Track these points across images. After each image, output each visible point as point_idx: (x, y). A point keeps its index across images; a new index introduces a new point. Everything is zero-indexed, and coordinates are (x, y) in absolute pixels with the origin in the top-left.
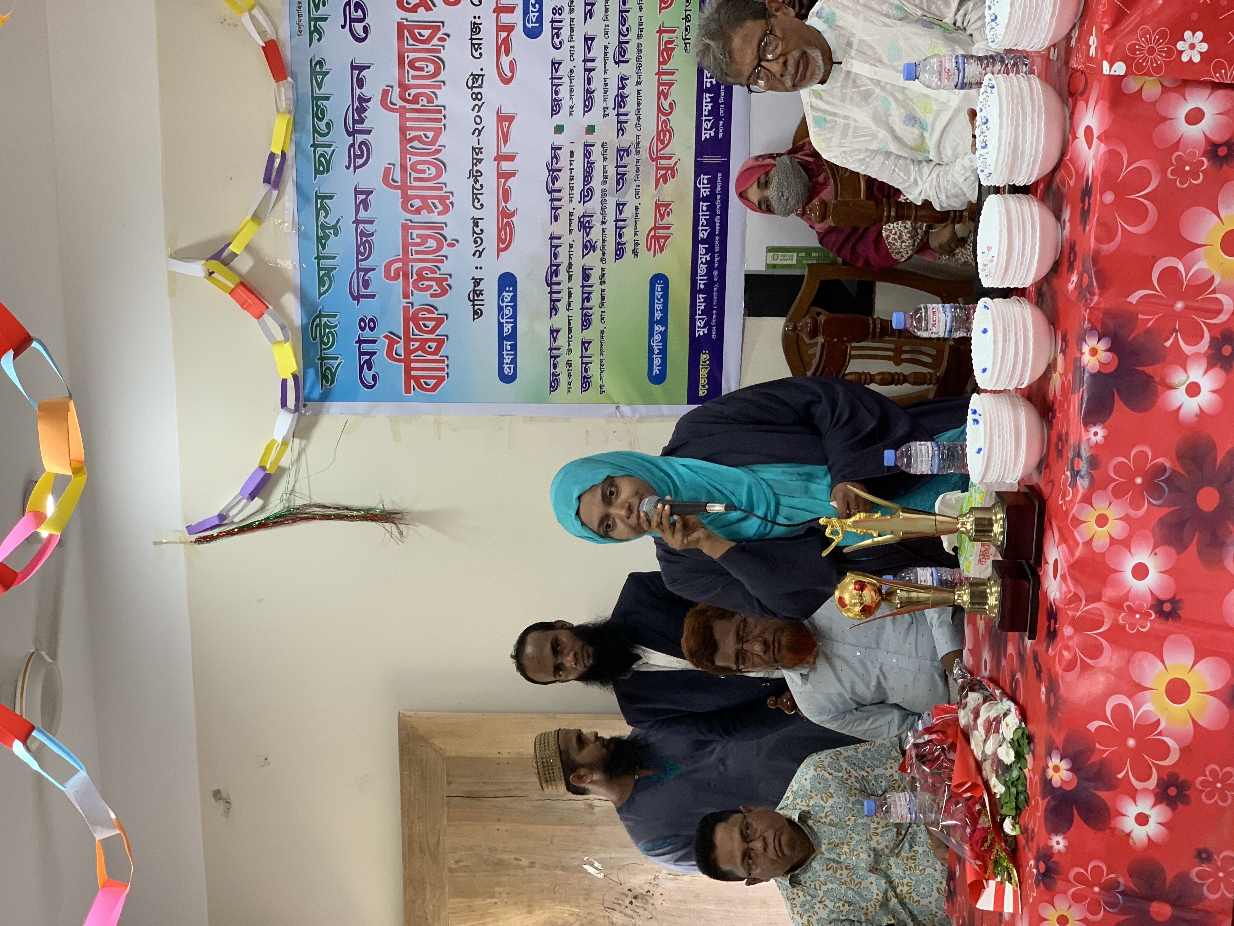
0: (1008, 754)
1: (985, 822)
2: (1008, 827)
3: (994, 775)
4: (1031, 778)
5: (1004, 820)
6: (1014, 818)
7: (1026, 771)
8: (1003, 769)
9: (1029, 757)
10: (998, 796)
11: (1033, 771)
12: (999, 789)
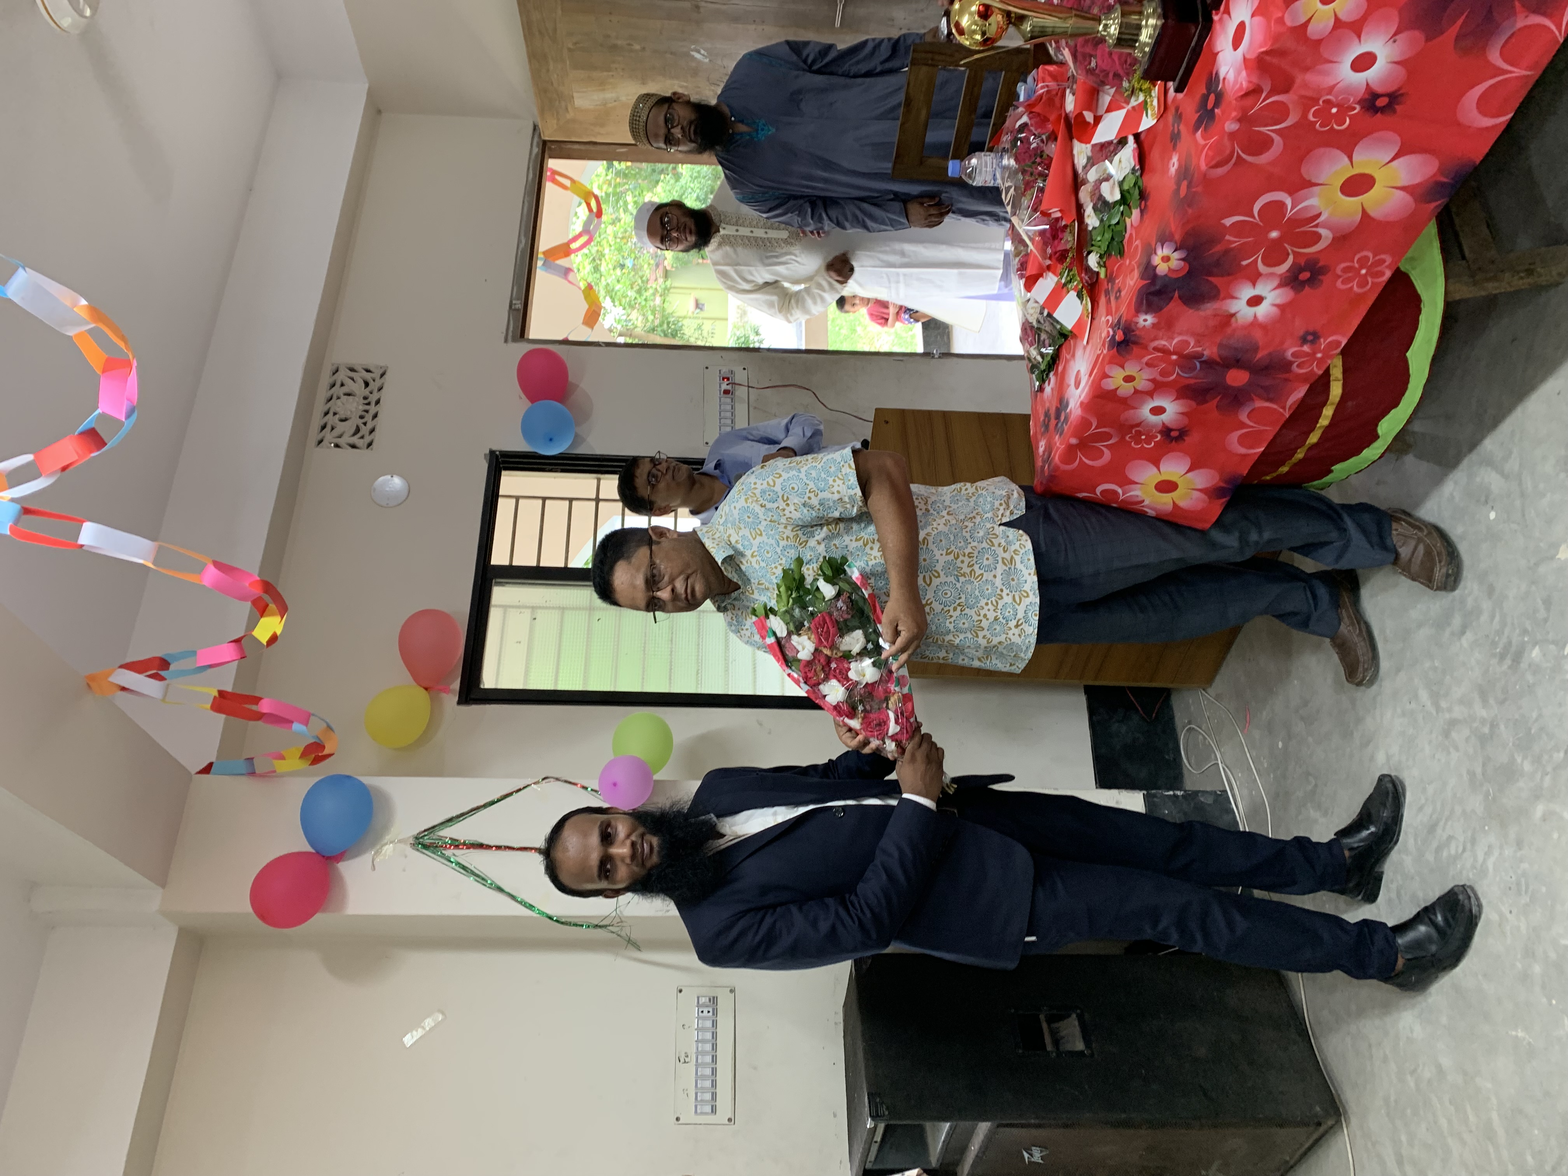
0: (1112, 193)
1: (1069, 240)
2: (1093, 261)
3: (1091, 205)
4: (1131, 235)
5: (1089, 253)
6: (1101, 257)
7: (1128, 220)
8: (1102, 206)
9: (1136, 213)
10: (1090, 228)
11: (1137, 229)
12: (1092, 220)
